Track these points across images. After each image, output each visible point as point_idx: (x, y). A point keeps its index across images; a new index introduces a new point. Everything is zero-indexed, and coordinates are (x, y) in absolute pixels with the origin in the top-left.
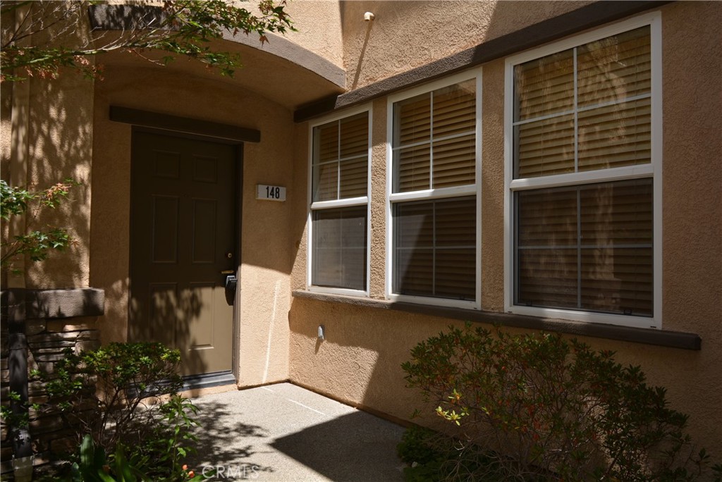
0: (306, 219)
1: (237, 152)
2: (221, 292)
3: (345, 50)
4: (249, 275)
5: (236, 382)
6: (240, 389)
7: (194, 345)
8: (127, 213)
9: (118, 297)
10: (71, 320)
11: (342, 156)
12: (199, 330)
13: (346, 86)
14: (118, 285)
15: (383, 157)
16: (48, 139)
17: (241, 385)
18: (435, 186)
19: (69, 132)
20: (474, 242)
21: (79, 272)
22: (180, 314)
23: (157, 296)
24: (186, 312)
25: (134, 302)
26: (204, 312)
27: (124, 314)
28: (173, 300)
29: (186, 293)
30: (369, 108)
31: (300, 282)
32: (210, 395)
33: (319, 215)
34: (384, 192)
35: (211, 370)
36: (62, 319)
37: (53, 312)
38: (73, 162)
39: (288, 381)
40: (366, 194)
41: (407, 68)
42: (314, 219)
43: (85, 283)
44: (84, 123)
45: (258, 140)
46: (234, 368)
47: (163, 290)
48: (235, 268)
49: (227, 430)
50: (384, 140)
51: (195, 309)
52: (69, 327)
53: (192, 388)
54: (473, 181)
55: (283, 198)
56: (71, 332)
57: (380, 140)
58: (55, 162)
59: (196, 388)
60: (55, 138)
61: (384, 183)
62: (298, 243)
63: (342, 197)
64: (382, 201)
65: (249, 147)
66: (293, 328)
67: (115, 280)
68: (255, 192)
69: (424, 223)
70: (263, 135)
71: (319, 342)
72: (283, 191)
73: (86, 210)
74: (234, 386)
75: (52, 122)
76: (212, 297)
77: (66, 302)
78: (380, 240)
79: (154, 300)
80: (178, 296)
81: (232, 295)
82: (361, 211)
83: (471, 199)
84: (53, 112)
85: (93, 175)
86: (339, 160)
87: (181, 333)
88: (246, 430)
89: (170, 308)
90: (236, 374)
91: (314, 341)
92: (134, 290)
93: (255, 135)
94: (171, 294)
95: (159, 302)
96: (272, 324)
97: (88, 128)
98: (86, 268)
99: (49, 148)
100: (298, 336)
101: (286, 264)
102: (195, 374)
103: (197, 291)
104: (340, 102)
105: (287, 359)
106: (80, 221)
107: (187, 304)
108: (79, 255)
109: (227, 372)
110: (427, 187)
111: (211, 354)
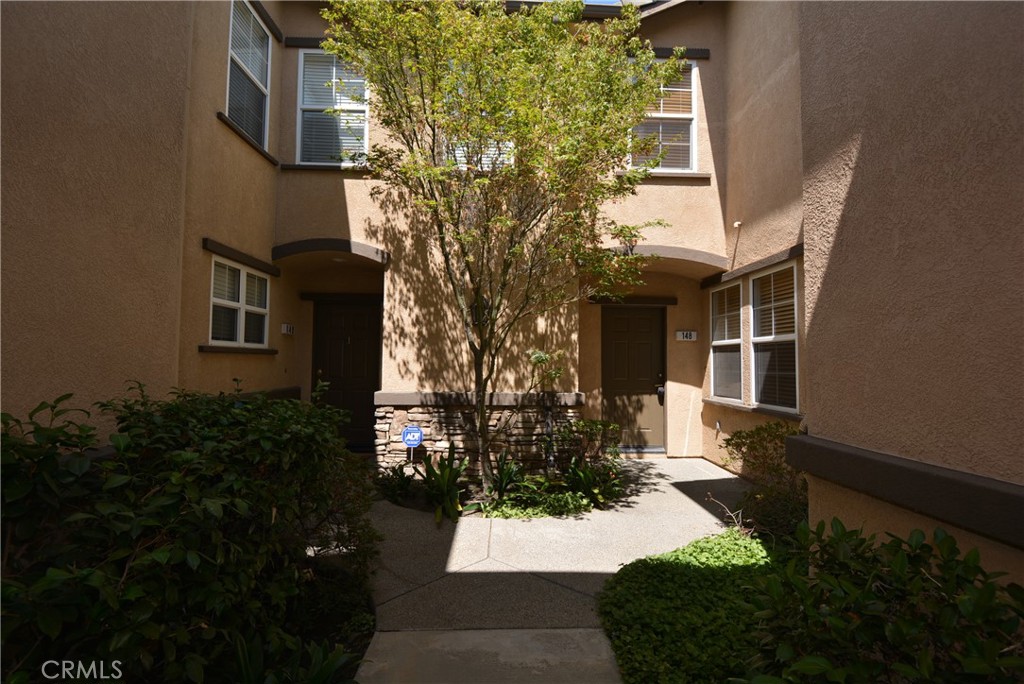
0: (709, 352)
1: (663, 311)
2: (655, 397)
3: (728, 244)
4: (672, 388)
5: (666, 453)
6: (669, 457)
7: (639, 428)
8: (600, 353)
9: (596, 398)
10: (571, 407)
11: (728, 312)
12: (642, 420)
13: (728, 267)
14: (596, 392)
15: (748, 313)
16: (559, 323)
17: (669, 455)
18: (776, 333)
19: (568, 319)
20: (794, 370)
21: (574, 385)
22: (631, 410)
23: (617, 398)
24: (634, 409)
25: (605, 401)
26: (645, 410)
27: (599, 407)
28: (626, 402)
29: (634, 398)
30: (740, 282)
31: (707, 394)
32: (648, 458)
33: (717, 349)
34: (748, 337)
35: (650, 444)
36: (566, 407)
37: (563, 403)
38: (571, 332)
39: (702, 457)
40: (739, 337)
41: (759, 258)
42: (714, 352)
43: (577, 390)
44: (575, 313)
45: (676, 304)
46: (665, 444)
47: (620, 395)
48: (663, 383)
49: (650, 474)
50: (748, 303)
51: (640, 407)
52: (570, 411)
53: (638, 452)
54: (793, 331)
55: (694, 338)
56: (570, 413)
57: (746, 303)
58: (562, 333)
59: (640, 453)
60: (563, 322)
61: (749, 330)
62: (705, 367)
63: (729, 338)
64: (748, 342)
65: (670, 309)
66: (704, 423)
67: (595, 389)
68: (675, 335)
69: (771, 357)
70: (679, 300)
71: (718, 432)
72: (694, 334)
73: (577, 355)
74: (664, 455)
75: (561, 315)
76: (649, 400)
77: (568, 399)
78: (748, 367)
79: (615, 401)
80: (629, 399)
81: (662, 399)
82: (736, 348)
83: (792, 343)
84: (561, 310)
85: (579, 337)
86: (726, 314)
87: (632, 421)
88: (661, 476)
89: (624, 406)
90: (666, 448)
91: (715, 432)
92: (604, 395)
93: (674, 301)
94: (625, 398)
95: (619, 402)
96: (689, 419)
97: (577, 316)
98: (577, 383)
99: (560, 327)
100: (707, 428)
101: (698, 382)
102: (640, 445)
103: (640, 397)
104: (724, 278)
105: (701, 443)
106: (574, 360)
107: (634, 404)
108: (574, 377)
109: (661, 447)
110: (770, 334)
111: (649, 434)
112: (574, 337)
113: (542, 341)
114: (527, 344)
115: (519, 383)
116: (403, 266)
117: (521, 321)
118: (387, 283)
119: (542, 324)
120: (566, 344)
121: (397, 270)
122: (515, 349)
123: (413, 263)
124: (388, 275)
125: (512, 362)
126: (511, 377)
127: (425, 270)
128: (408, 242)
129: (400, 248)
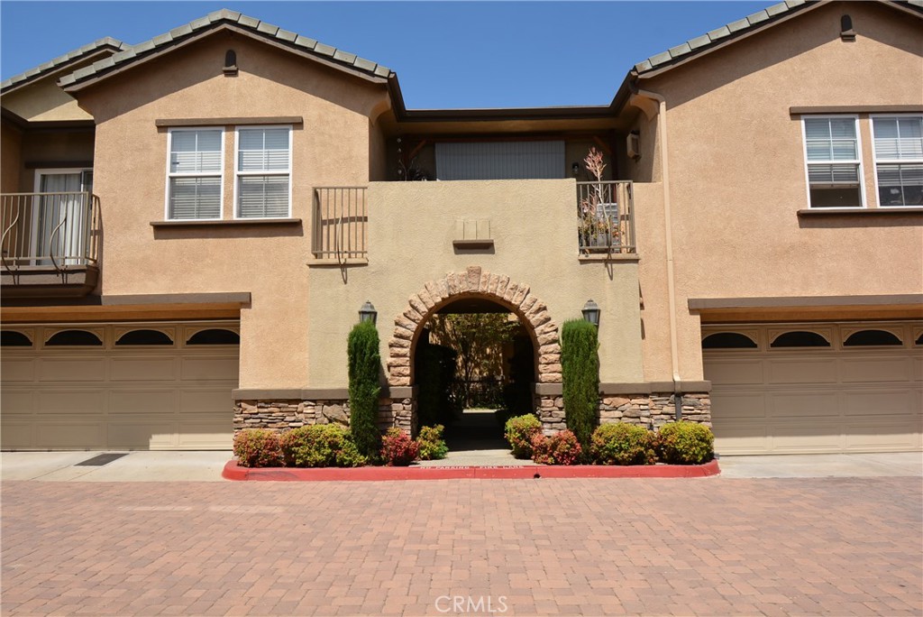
112: (501, 355)
113: (488, 357)
114: (483, 358)
115: (481, 373)
116: (436, 330)
117: (481, 350)
118: (430, 337)
119: (488, 351)
120: (498, 358)
121: (434, 332)
122: (479, 360)
123: (439, 329)
124: (430, 334)
125: (477, 365)
126: (477, 371)
127: (444, 331)
128: (438, 321)
129: (435, 323)
